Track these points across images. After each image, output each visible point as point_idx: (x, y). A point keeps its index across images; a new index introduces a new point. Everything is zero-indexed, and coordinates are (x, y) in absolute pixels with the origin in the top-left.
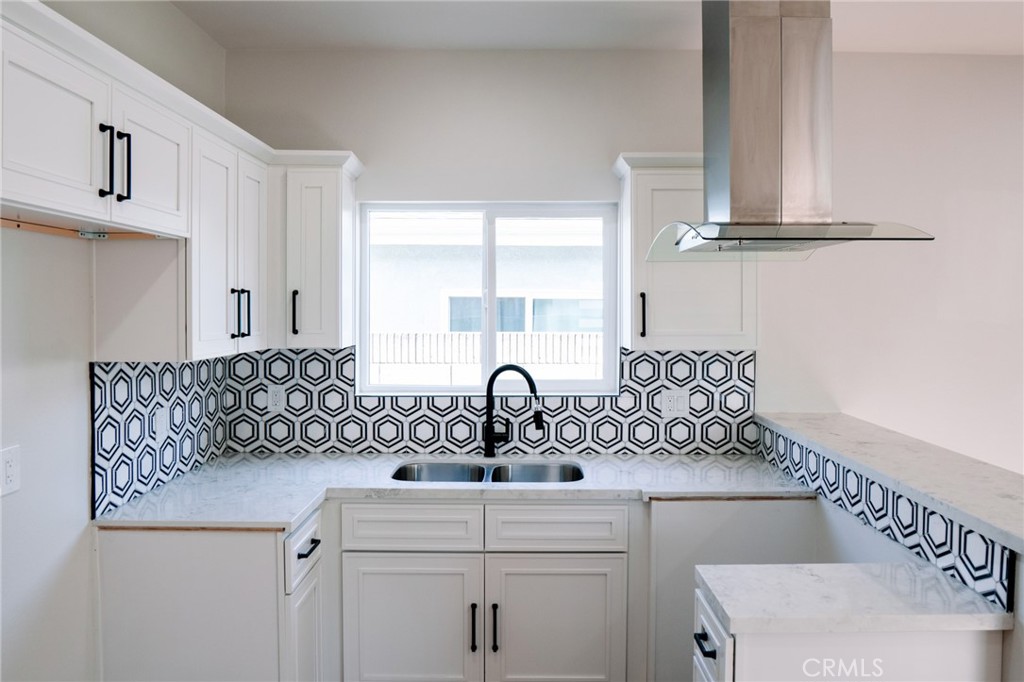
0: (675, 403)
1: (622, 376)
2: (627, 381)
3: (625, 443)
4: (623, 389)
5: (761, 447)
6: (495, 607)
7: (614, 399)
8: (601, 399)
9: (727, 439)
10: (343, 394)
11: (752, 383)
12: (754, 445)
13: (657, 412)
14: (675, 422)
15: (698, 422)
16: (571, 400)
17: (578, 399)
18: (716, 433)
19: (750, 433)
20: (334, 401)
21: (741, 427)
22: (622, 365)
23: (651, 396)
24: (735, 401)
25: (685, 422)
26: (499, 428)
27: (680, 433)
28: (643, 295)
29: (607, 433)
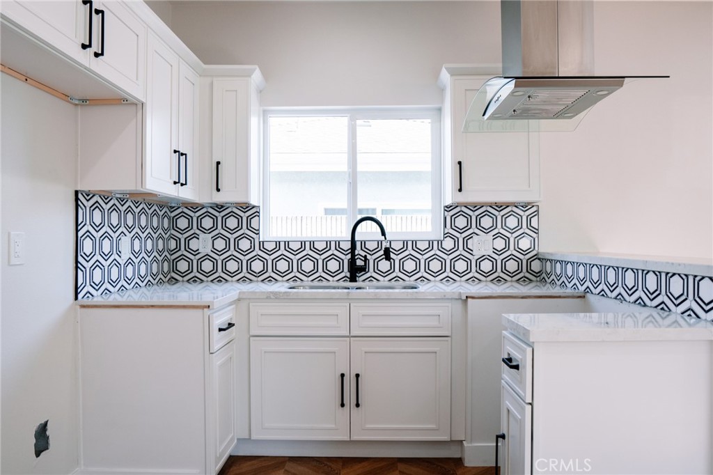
0: (482, 245)
1: (445, 226)
2: (449, 230)
3: (448, 273)
4: (446, 235)
5: (544, 275)
6: (357, 376)
7: (440, 242)
8: (431, 243)
9: (519, 270)
10: (251, 240)
11: (536, 231)
12: (537, 274)
13: (470, 251)
14: (483, 258)
15: (499, 258)
16: (410, 243)
17: (414, 242)
18: (512, 265)
19: (536, 266)
20: (245, 245)
21: (529, 261)
22: (445, 218)
23: (466, 240)
24: (525, 244)
25: (490, 258)
26: (360, 263)
27: (486, 266)
28: (460, 163)
29: (435, 266)
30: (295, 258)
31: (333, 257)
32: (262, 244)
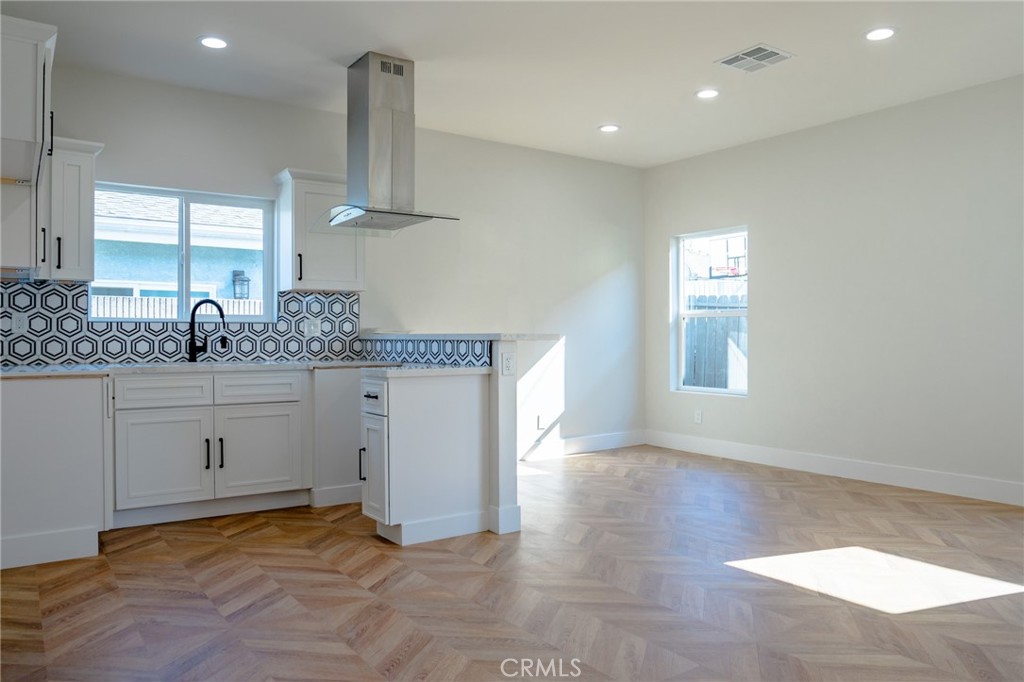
0: (314, 328)
1: (279, 310)
2: (282, 313)
3: (282, 353)
4: (280, 318)
5: (364, 353)
7: (275, 325)
8: (266, 325)
9: (343, 350)
10: (78, 321)
11: (357, 316)
12: (358, 354)
13: (301, 333)
14: (313, 339)
15: (326, 340)
16: (247, 326)
17: (251, 325)
18: (337, 346)
19: (357, 346)
20: (70, 325)
21: (352, 342)
22: (279, 303)
23: (298, 323)
24: (347, 327)
25: (318, 340)
26: (199, 344)
27: (316, 346)
28: (300, 255)
29: (270, 346)
30: (129, 340)
31: (170, 338)
32: (90, 325)
